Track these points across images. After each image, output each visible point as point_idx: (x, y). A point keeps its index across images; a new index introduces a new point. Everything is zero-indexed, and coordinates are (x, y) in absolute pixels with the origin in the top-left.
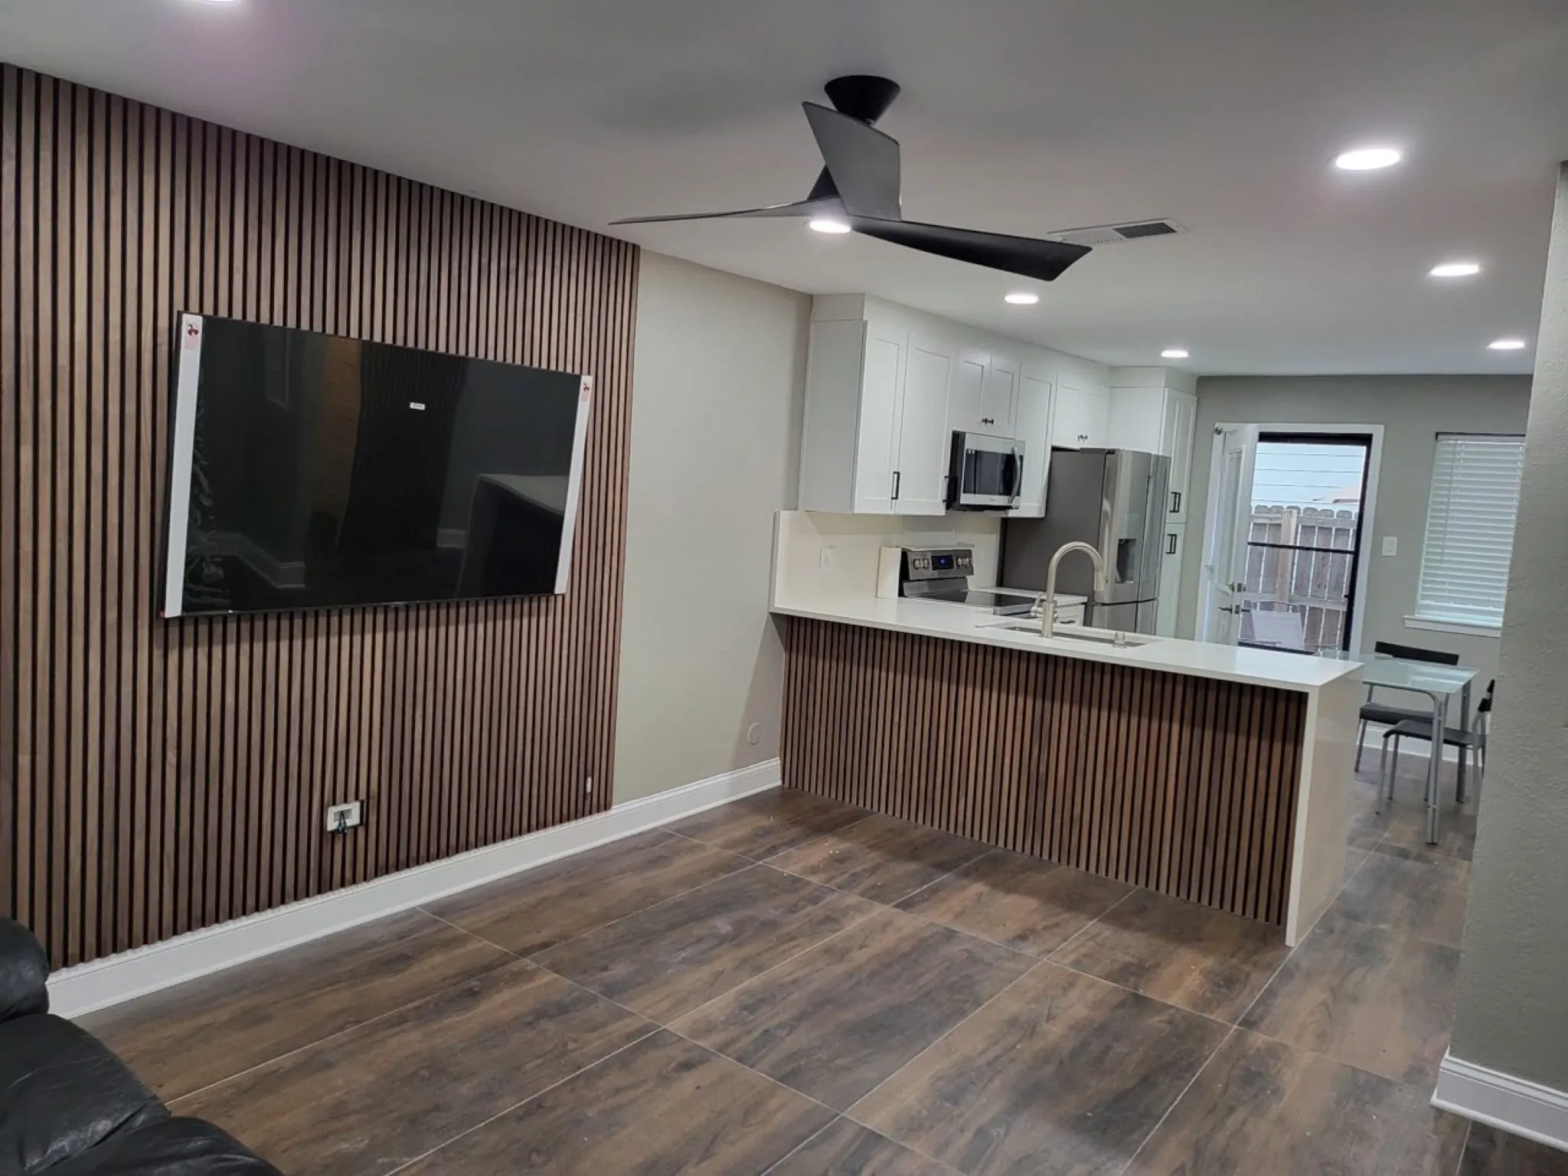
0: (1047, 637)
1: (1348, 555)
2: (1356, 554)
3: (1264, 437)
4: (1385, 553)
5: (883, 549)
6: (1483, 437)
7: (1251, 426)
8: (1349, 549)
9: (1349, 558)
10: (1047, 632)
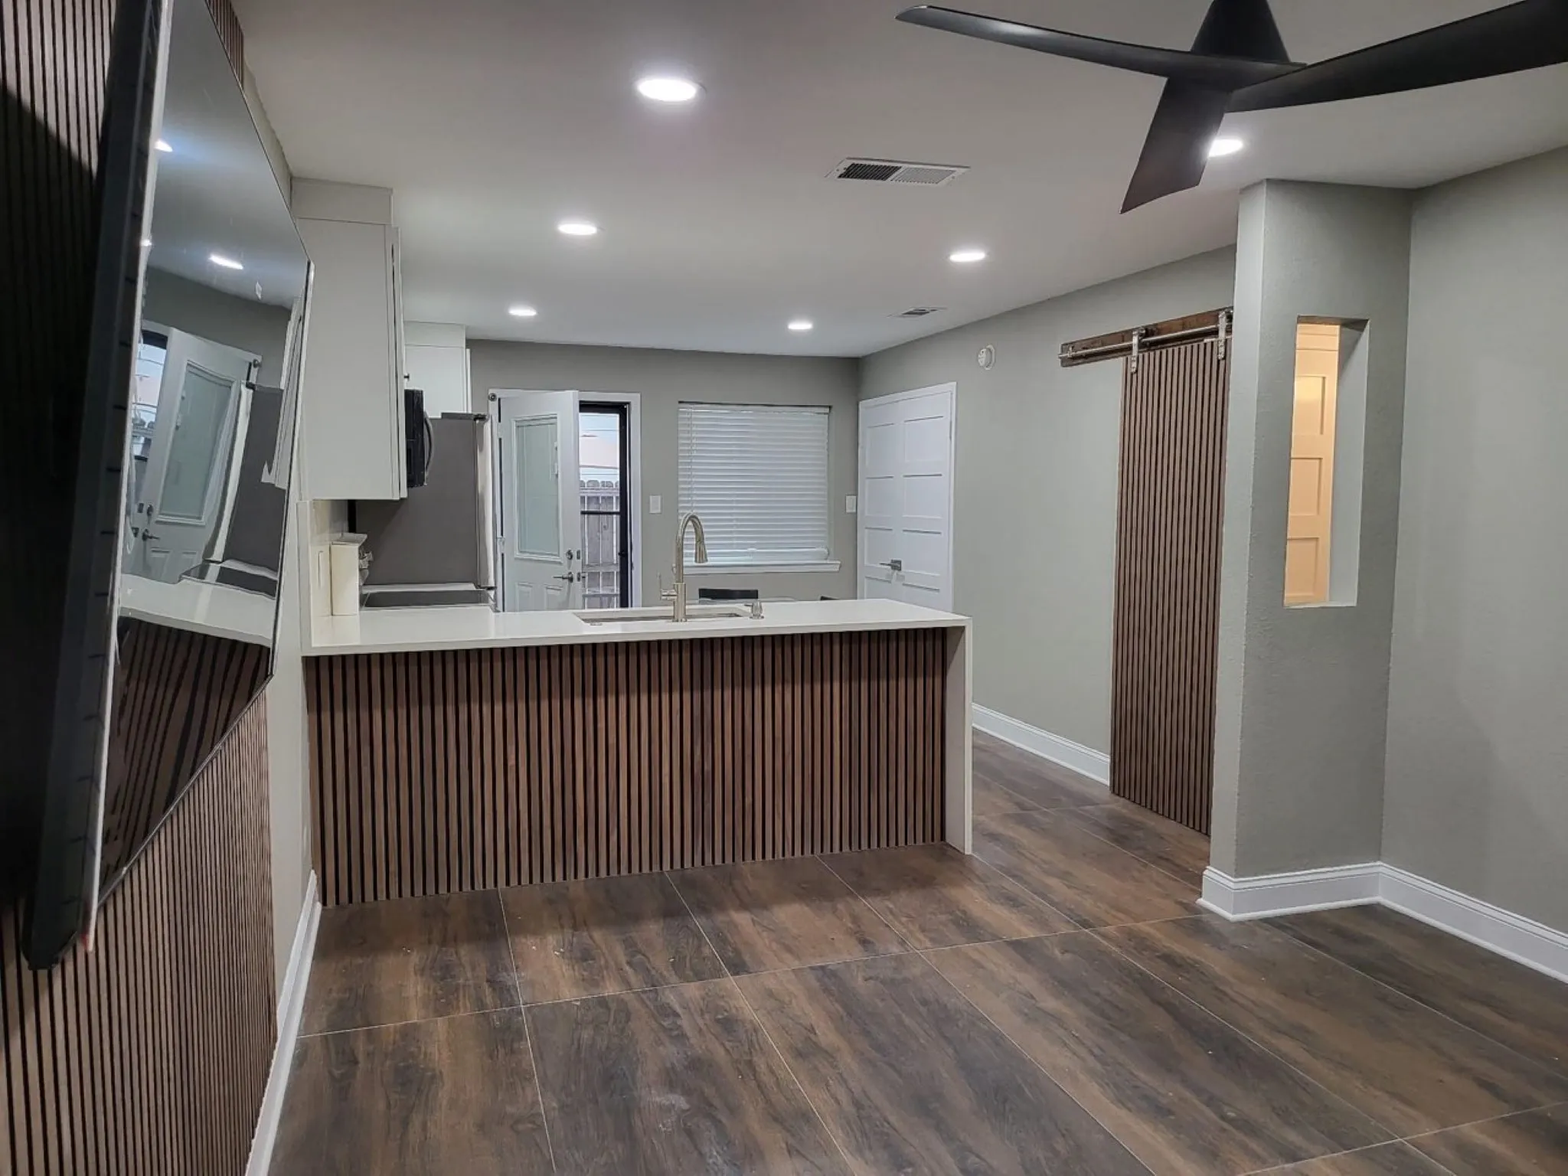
0: (681, 621)
1: (615, 516)
2: (624, 514)
3: (586, 407)
4: (652, 511)
5: (333, 547)
6: (720, 407)
7: (570, 393)
8: (614, 510)
9: (616, 519)
10: (681, 616)
